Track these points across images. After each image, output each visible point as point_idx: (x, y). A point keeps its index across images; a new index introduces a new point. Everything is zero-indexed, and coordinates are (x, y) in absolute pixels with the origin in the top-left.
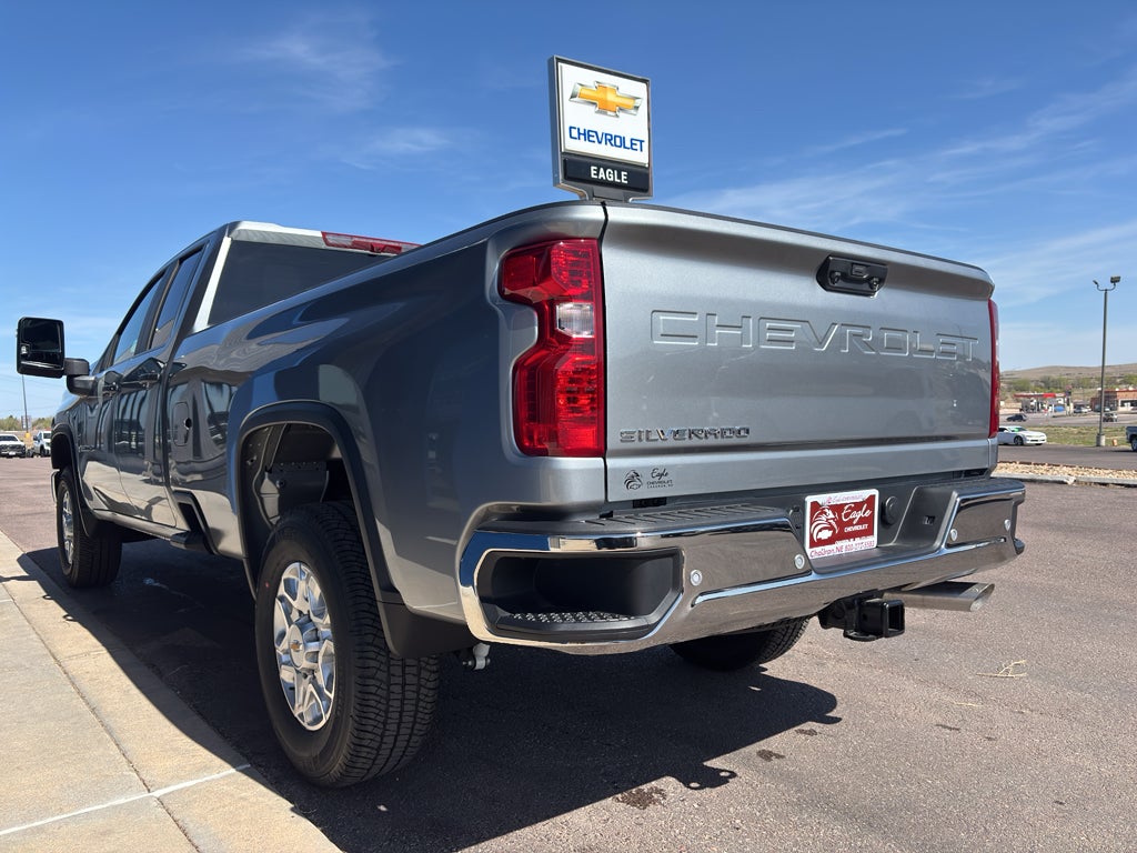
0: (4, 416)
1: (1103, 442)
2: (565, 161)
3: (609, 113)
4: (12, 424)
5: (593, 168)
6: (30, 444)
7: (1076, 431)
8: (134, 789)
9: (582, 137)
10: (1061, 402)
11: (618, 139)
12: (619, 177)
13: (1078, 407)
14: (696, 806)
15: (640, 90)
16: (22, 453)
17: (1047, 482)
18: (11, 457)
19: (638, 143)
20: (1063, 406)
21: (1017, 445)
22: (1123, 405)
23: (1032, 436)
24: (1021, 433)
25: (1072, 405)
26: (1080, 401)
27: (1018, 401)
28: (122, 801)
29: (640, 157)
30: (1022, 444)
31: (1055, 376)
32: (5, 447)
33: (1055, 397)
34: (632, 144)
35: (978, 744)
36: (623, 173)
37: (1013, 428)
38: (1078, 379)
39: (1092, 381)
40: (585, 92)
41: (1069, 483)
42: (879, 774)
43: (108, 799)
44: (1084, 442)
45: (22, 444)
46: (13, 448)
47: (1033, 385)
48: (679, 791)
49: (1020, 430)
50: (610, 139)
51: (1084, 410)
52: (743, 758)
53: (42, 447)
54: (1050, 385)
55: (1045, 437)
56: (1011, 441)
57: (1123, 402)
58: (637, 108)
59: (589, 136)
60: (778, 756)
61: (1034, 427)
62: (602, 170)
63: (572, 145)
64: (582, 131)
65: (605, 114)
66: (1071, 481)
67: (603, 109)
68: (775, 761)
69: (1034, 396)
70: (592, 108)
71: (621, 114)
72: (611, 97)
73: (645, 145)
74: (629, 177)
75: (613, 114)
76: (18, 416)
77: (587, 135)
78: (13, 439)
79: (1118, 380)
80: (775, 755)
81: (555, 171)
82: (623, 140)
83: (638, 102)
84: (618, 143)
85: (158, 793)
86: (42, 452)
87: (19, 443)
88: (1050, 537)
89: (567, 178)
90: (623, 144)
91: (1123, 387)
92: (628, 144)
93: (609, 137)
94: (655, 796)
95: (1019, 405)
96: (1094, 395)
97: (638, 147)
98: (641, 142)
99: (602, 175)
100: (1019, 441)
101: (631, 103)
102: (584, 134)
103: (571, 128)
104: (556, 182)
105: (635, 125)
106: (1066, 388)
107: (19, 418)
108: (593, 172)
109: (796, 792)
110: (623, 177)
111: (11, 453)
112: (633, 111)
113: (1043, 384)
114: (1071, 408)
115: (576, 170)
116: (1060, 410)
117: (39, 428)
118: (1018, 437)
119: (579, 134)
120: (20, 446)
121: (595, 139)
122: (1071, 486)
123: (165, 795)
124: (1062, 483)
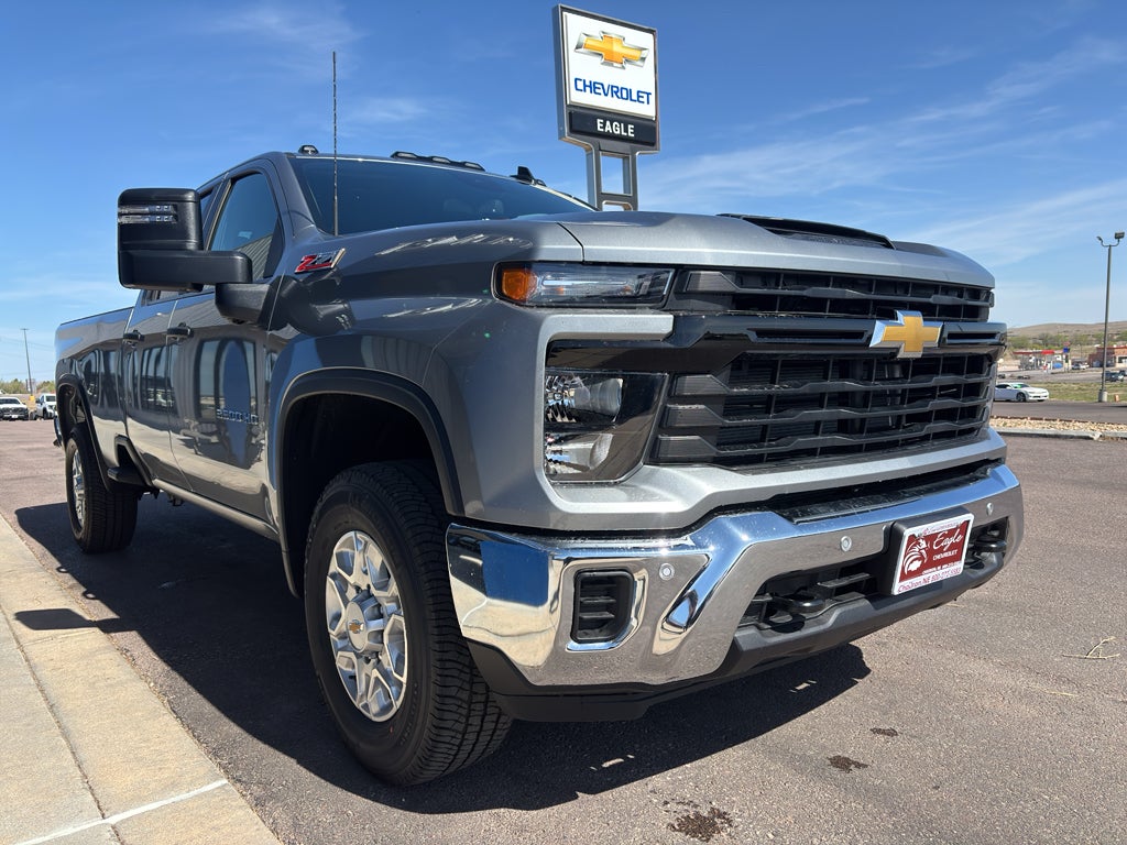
0: (8, 380)
1: (1105, 398)
2: (570, 114)
3: (615, 64)
4: (17, 387)
5: (599, 121)
6: (32, 407)
7: (1076, 387)
8: (85, 814)
9: (588, 89)
10: (1060, 359)
11: (624, 92)
12: (626, 131)
13: (1076, 364)
14: (771, 836)
15: (647, 40)
16: (24, 416)
17: (1072, 437)
18: (14, 419)
19: (645, 96)
20: (1062, 362)
21: (1019, 401)
22: (1120, 362)
23: (1034, 392)
24: (1023, 390)
25: (1070, 362)
26: (1078, 358)
27: (1017, 359)
28: (69, 831)
29: (647, 110)
30: (1025, 401)
31: (1052, 333)
32: (8, 410)
33: (1053, 353)
34: (639, 97)
35: (1088, 744)
36: (630, 126)
37: (1016, 384)
38: (1076, 336)
39: (1089, 338)
40: (590, 42)
41: (1095, 438)
42: (984, 787)
43: (52, 829)
44: (1086, 398)
45: (25, 407)
46: (16, 411)
47: (1031, 342)
48: (746, 815)
49: (1023, 386)
50: (616, 91)
51: (1082, 367)
52: (817, 767)
53: (45, 410)
54: (1049, 342)
55: (1047, 394)
56: (1014, 397)
57: (1121, 359)
58: (643, 59)
59: (595, 88)
60: (858, 765)
61: (1036, 384)
62: (608, 123)
63: (578, 97)
64: (587, 83)
65: (612, 65)
66: (1096, 437)
67: (609, 60)
68: (856, 772)
69: (1034, 353)
70: (598, 59)
71: (627, 66)
72: (617, 48)
73: (652, 98)
74: (636, 131)
75: (619, 65)
76: (23, 379)
77: (593, 87)
78: (15, 402)
79: (1115, 337)
80: (854, 763)
81: (561, 123)
82: (629, 92)
83: (644, 54)
84: (625, 96)
85: (113, 820)
86: (45, 415)
87: (21, 406)
88: (1096, 496)
89: (573, 131)
90: (629, 97)
91: (1120, 343)
92: (634, 97)
93: (615, 89)
94: (718, 821)
95: (1018, 362)
96: (1091, 352)
97: (645, 99)
98: (648, 94)
99: (608, 128)
100: (1022, 397)
101: (637, 54)
102: (590, 86)
103: (576, 79)
104: (561, 135)
105: (642, 78)
106: (1065, 346)
107: (24, 381)
108: (599, 125)
109: (890, 815)
110: (630, 130)
111: (13, 416)
112: (639, 63)
113: (1041, 342)
114: (1069, 365)
115: (582, 123)
116: (1058, 367)
117: (44, 391)
118: (1020, 393)
119: (585, 86)
120: (22, 410)
121: (601, 91)
122: (1097, 441)
123: (122, 822)
124: (1088, 438)
